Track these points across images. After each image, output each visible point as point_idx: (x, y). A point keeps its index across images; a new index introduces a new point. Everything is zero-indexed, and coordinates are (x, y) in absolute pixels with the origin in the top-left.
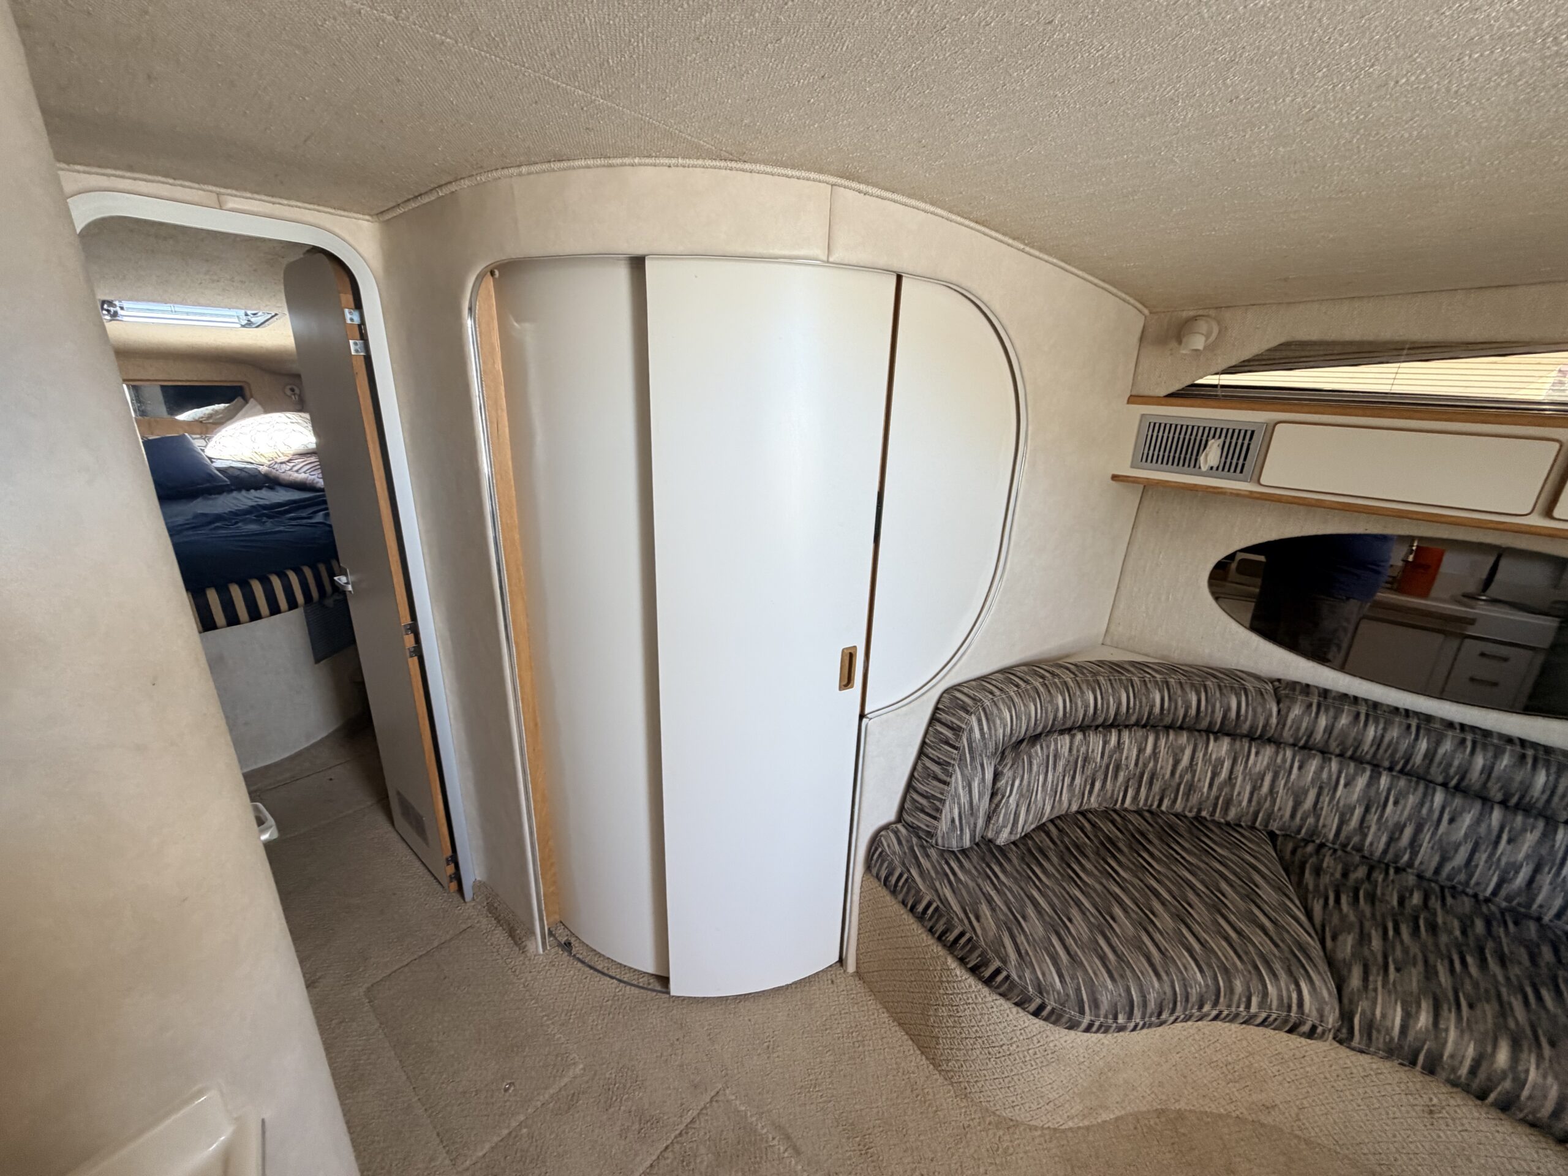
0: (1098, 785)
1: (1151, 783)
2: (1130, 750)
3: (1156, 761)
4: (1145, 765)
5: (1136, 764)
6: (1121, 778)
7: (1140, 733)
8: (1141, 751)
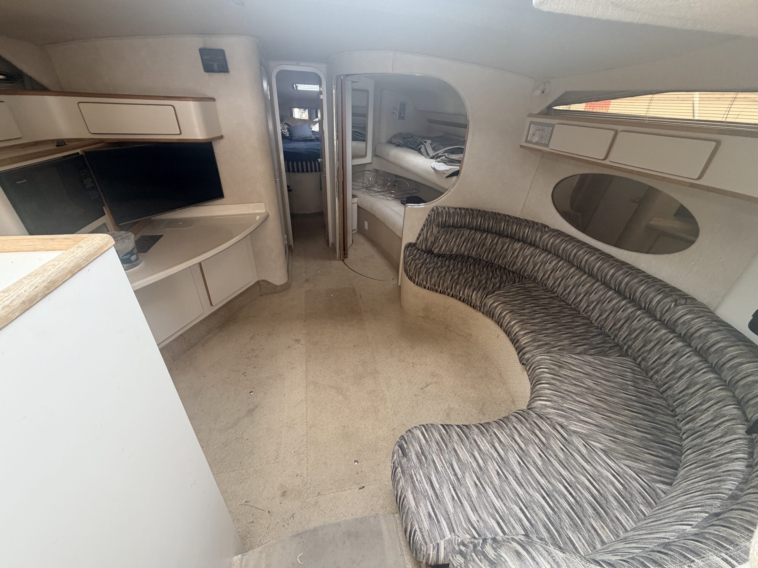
0: (475, 249)
1: (493, 253)
2: (489, 241)
3: (496, 246)
4: (492, 246)
5: (490, 245)
6: (484, 249)
7: (494, 235)
8: (492, 241)
